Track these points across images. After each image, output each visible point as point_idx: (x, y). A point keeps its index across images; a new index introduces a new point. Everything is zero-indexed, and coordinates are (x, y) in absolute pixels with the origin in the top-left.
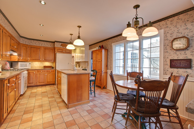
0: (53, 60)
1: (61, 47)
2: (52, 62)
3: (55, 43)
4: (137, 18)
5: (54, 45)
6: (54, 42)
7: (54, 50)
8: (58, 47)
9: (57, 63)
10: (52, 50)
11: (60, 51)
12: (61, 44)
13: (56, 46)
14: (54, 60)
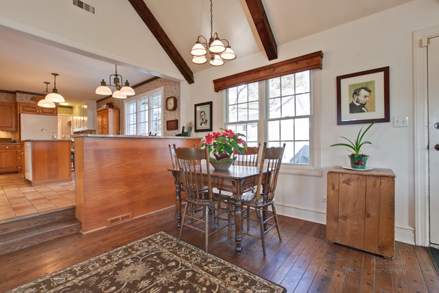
0: (14, 126)
1: (33, 102)
2: (12, 132)
3: (17, 94)
4: (116, 75)
5: (15, 99)
6: (15, 93)
7: (16, 107)
8: (25, 103)
9: (22, 133)
10: (11, 107)
11: (29, 109)
12: (30, 96)
13: (18, 100)
14: (16, 127)
